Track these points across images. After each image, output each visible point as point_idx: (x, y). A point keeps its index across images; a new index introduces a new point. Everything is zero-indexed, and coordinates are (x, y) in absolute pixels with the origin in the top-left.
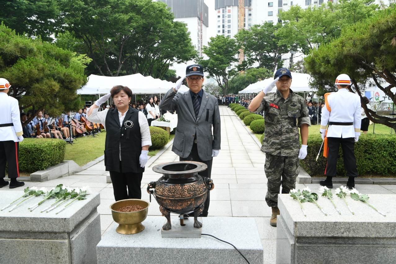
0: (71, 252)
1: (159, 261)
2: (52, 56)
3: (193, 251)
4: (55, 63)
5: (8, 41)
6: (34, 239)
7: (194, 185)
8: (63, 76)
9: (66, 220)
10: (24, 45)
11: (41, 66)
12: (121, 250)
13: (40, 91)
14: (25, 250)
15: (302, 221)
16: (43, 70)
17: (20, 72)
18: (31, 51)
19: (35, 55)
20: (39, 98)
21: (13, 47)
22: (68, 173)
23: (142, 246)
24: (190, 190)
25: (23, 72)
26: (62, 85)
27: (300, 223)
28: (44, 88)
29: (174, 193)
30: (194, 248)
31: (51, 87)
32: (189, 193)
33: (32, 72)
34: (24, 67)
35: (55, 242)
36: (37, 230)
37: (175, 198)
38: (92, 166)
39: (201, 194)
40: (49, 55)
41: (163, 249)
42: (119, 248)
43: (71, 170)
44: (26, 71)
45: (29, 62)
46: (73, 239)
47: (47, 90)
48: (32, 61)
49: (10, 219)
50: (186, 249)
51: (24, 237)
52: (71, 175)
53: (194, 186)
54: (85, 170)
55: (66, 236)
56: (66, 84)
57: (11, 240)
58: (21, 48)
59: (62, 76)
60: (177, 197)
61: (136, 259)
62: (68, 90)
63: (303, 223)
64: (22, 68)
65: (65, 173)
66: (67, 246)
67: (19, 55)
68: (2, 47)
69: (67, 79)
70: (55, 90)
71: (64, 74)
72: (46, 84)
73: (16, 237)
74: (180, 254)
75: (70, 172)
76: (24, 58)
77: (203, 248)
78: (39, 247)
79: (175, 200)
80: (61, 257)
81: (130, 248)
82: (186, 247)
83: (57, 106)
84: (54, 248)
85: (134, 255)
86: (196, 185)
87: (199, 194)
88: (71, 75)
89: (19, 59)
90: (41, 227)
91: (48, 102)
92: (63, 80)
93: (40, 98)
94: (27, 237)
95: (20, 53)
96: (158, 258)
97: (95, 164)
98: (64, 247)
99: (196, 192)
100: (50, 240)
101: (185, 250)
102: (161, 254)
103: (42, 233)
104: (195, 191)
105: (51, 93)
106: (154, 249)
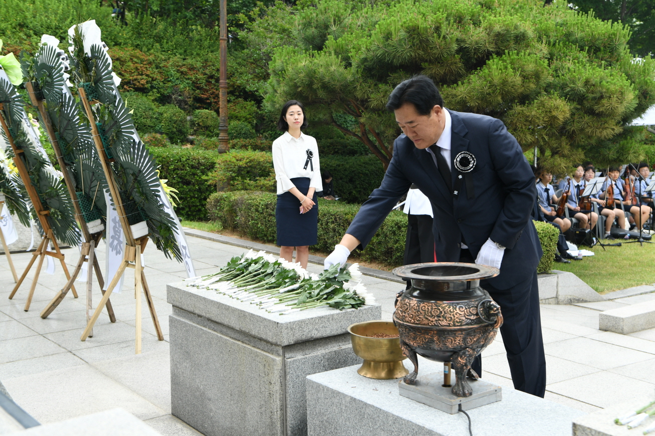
0: (285, 380)
1: (371, 429)
2: (575, 42)
3: (413, 427)
4: (577, 58)
5: (477, 23)
6: (253, 346)
7: (443, 306)
8: (584, 87)
9: (279, 325)
10: (504, 28)
11: (530, 67)
12: (330, 393)
13: (527, 121)
14: (243, 360)
15: (587, 426)
16: (537, 76)
17: (485, 83)
18: (520, 39)
19: (527, 46)
20: (522, 135)
21: (484, 34)
22: (557, 297)
23: (353, 395)
24: (431, 312)
25: (490, 83)
26: (579, 107)
27: (584, 429)
28: (533, 113)
29: (405, 313)
30: (414, 422)
31: (550, 112)
32: (427, 318)
33: (507, 81)
34: (493, 72)
35: (267, 356)
36: (253, 333)
37: (406, 322)
38: (636, 295)
39: (454, 325)
40: (568, 40)
41: (377, 408)
42: (328, 389)
43: (563, 294)
44: (496, 81)
45: (504, 61)
46: (289, 360)
47: (541, 118)
48: (512, 59)
49: (234, 310)
50: (404, 420)
51: (245, 341)
52: (565, 304)
53: (442, 308)
54: (609, 300)
55: (281, 352)
56: (587, 104)
57: (233, 341)
58: (498, 35)
59: (580, 86)
60: (408, 322)
61: (345, 415)
62: (593, 117)
63: (589, 430)
64: (489, 75)
65: (547, 297)
66: (280, 368)
67: (491, 50)
68: (464, 36)
69: (593, 92)
70: (558, 119)
71: (587, 82)
72: (542, 104)
73: (239, 339)
74: (397, 426)
75: (560, 297)
76: (499, 54)
77: (426, 427)
78: (255, 360)
79: (406, 327)
80: (273, 383)
81: (339, 393)
82: (404, 417)
83: (566, 152)
84: (267, 365)
85: (344, 408)
86: (446, 306)
87: (449, 326)
88: (600, 83)
89: (490, 57)
90: (258, 329)
91: (542, 144)
92: (584, 96)
93: (526, 135)
94: (247, 342)
95: (496, 44)
96: (371, 424)
97: (646, 293)
98: (275, 368)
99: (441, 319)
100: (265, 353)
101: (403, 422)
102: (374, 417)
103: (261, 339)
104: (440, 317)
105: (551, 125)
106: (366, 404)
